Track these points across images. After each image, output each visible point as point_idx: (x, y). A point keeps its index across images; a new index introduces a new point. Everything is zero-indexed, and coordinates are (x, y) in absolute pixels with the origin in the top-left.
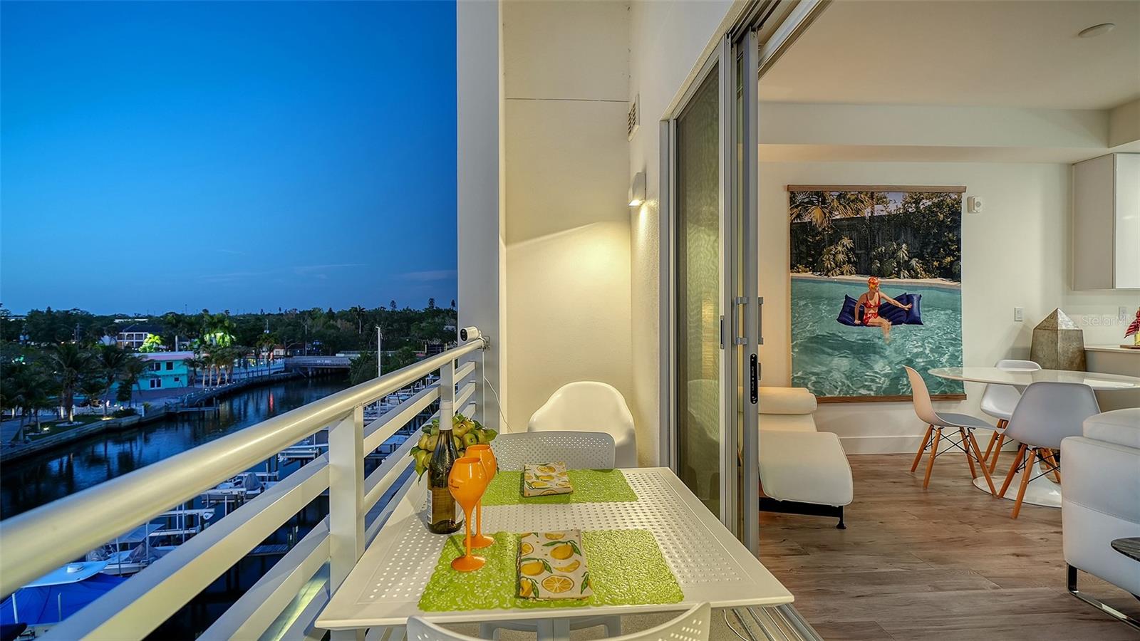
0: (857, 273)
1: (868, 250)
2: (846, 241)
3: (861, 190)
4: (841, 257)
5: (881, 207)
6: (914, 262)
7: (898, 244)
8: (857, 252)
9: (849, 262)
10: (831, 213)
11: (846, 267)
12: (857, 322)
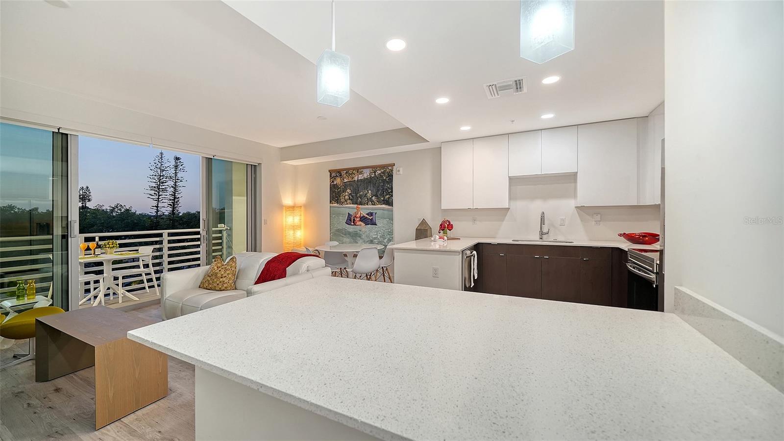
0: (352, 204)
1: (356, 194)
2: (348, 191)
3: (354, 169)
4: (347, 197)
5: (361, 175)
6: (373, 198)
7: (367, 191)
8: (353, 195)
9: (350, 199)
10: (343, 180)
11: (349, 201)
12: (352, 224)
